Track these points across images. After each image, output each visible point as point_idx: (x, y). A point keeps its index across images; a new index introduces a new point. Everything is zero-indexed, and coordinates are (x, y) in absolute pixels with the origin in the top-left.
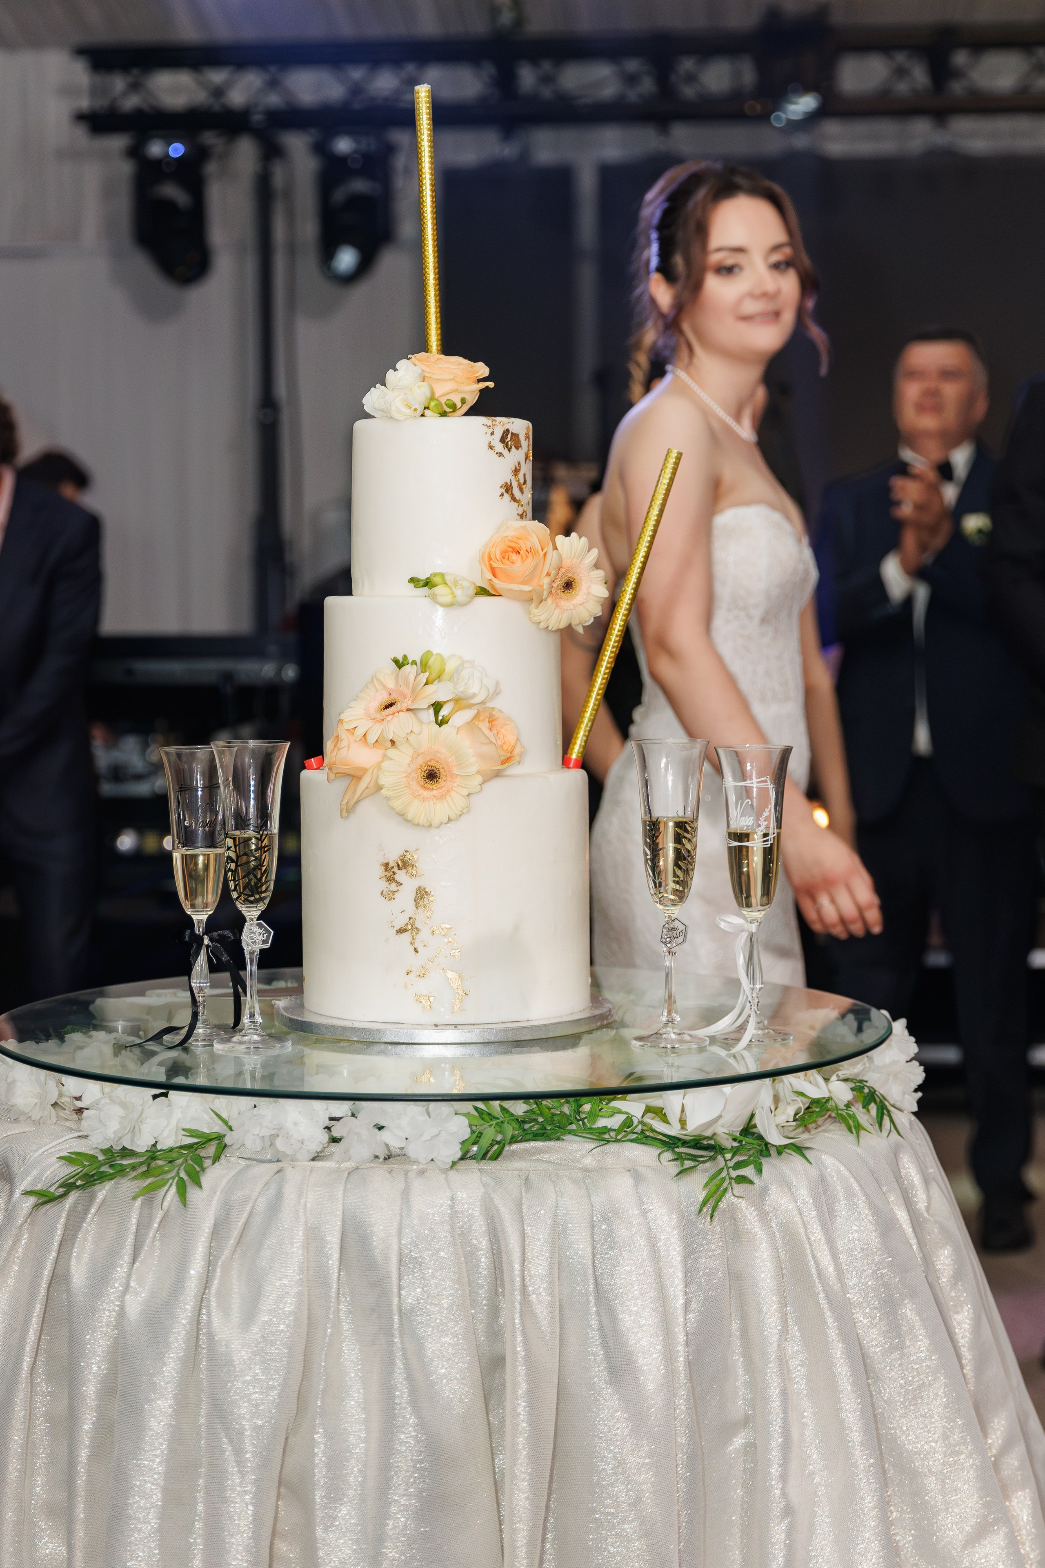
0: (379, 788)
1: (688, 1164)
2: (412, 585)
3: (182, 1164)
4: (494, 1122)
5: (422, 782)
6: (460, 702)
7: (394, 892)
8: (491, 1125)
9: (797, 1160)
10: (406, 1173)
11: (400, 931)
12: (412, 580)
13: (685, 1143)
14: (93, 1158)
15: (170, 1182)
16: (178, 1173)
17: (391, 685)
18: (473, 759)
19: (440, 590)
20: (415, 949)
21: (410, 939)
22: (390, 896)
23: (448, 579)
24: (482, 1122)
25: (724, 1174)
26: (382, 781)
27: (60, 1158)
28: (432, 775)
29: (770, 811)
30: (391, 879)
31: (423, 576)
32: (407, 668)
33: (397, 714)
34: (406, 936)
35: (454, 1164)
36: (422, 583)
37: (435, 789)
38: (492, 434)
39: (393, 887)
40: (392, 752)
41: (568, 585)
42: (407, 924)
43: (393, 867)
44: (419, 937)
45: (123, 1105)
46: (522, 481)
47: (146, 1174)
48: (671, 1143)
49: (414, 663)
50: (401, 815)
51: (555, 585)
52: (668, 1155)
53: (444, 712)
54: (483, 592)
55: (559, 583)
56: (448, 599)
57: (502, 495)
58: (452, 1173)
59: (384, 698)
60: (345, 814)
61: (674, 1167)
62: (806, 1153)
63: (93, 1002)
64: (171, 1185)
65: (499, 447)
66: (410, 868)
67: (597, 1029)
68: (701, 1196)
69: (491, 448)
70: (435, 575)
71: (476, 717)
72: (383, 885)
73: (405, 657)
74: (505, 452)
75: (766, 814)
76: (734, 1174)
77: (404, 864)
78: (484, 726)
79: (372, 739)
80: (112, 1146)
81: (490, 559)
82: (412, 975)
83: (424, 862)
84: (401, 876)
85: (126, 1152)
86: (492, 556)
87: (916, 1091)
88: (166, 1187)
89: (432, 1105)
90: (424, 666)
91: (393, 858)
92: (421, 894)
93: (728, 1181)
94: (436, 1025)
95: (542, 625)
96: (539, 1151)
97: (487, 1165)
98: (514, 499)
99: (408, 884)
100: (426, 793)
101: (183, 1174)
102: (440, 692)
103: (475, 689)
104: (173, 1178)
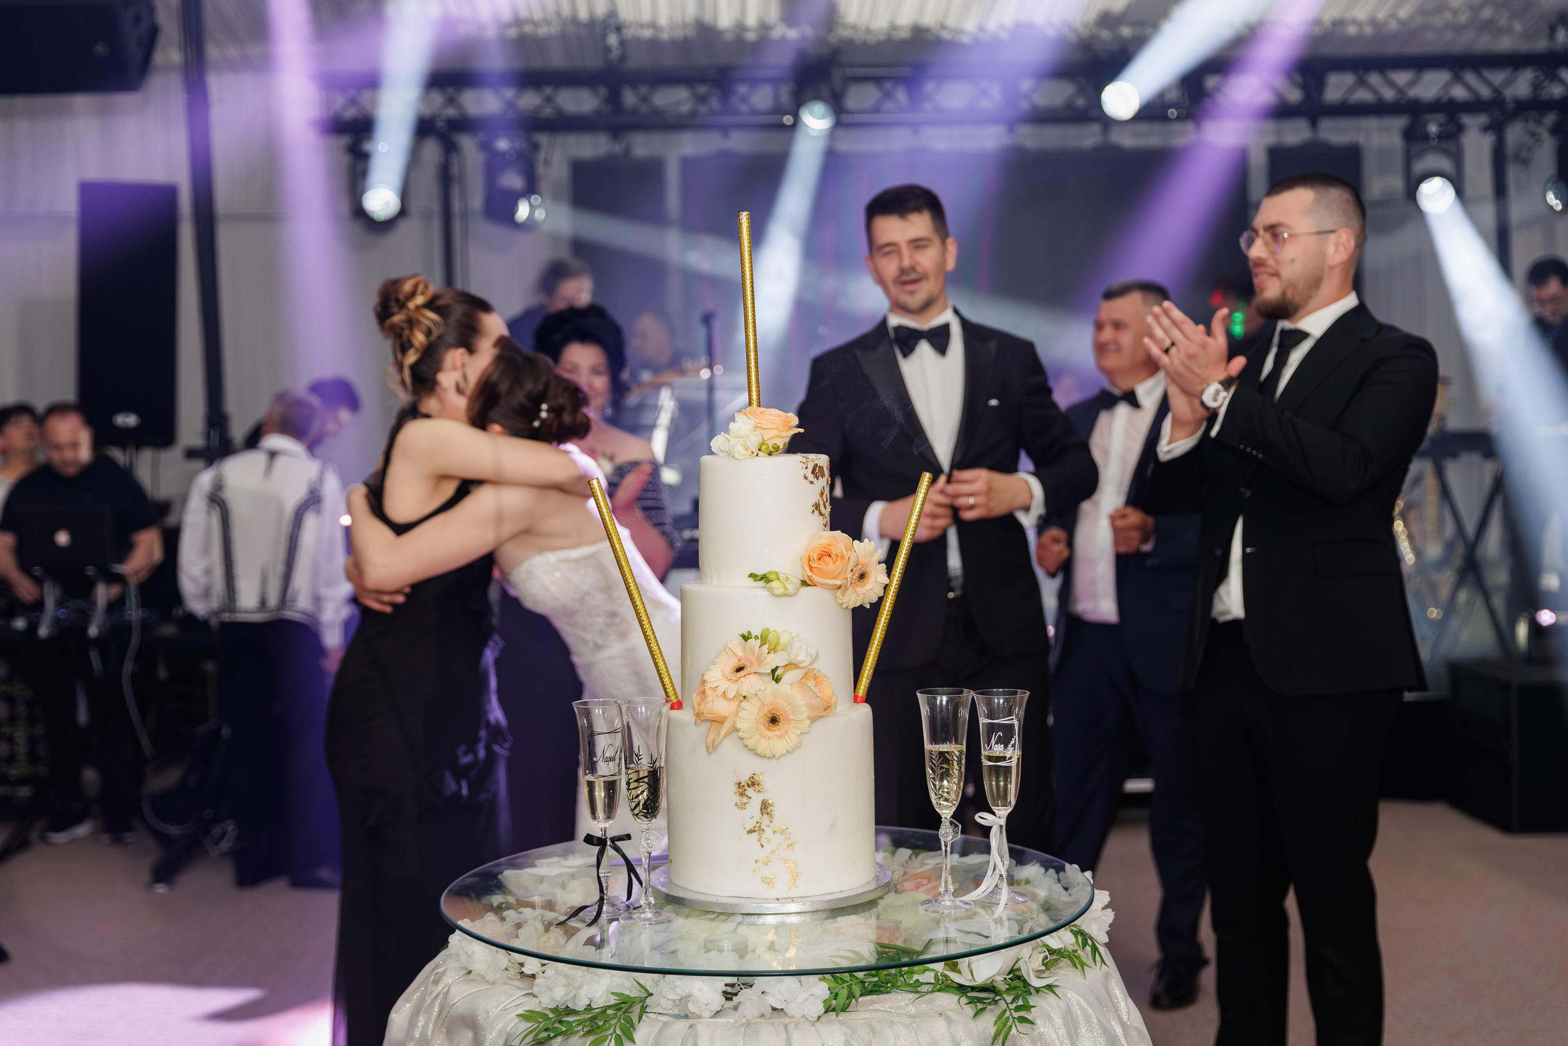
0: (737, 730)
1: (980, 1006)
2: (751, 580)
3: (616, 1024)
4: (845, 985)
5: (767, 725)
6: (791, 665)
7: (745, 804)
8: (843, 988)
9: (1051, 998)
10: (786, 1027)
11: (750, 832)
12: (751, 575)
13: (973, 989)
14: (544, 1016)
15: (610, 1037)
16: (615, 1031)
17: (740, 653)
18: (805, 709)
19: (775, 584)
20: (762, 844)
21: (758, 837)
22: (742, 806)
23: (781, 576)
24: (836, 985)
25: (1008, 1014)
26: (739, 725)
27: (518, 1015)
28: (774, 720)
29: (1015, 740)
30: (742, 794)
31: (760, 572)
32: (752, 641)
33: (747, 676)
34: (755, 835)
35: (819, 1017)
36: (759, 578)
37: (777, 731)
38: (806, 468)
39: (745, 800)
40: (744, 704)
41: (862, 576)
42: (755, 827)
43: (744, 786)
44: (764, 836)
45: (566, 976)
46: (825, 500)
47: (589, 1033)
48: (962, 989)
49: (756, 637)
50: (752, 750)
51: (854, 577)
52: (964, 1000)
53: (778, 672)
54: (804, 583)
55: (857, 575)
56: (781, 591)
57: (813, 512)
58: (818, 1024)
59: (735, 663)
60: (711, 750)
61: (970, 1011)
62: (1055, 989)
63: (501, 873)
64: (611, 1040)
65: (811, 477)
66: (756, 786)
67: (886, 894)
68: (993, 1030)
69: (806, 478)
70: (770, 573)
71: (805, 676)
72: (737, 798)
73: (749, 633)
74: (815, 480)
75: (1012, 742)
76: (1016, 1015)
77: (753, 783)
78: (811, 683)
79: (731, 694)
80: (558, 1006)
81: (810, 560)
82: (759, 864)
83: (767, 782)
84: (750, 792)
85: (569, 1011)
86: (811, 559)
88: (607, 1042)
89: (803, 978)
90: (764, 639)
91: (744, 779)
92: (765, 806)
93: (1011, 1020)
94: (778, 899)
95: (844, 606)
96: (873, 1003)
97: (843, 1016)
98: (821, 514)
99: (756, 798)
100: (769, 734)
101: (618, 1031)
102: (776, 660)
103: (802, 657)
104: (612, 1034)
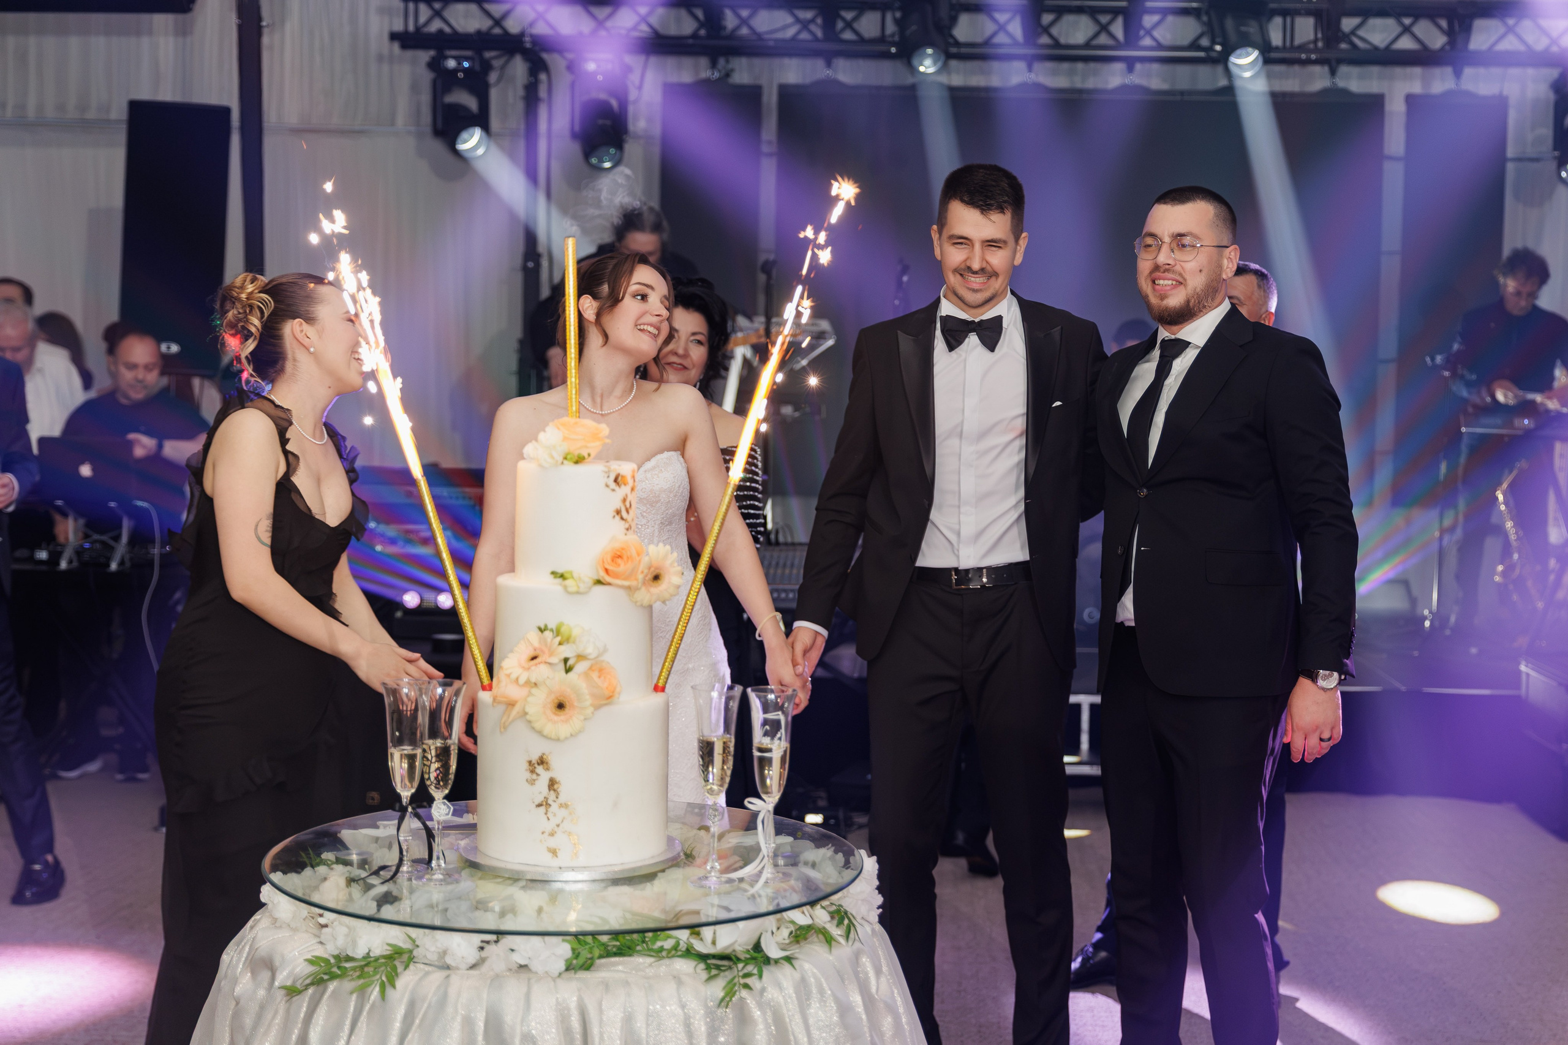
0: (526, 714)
1: (714, 972)
2: (552, 576)
3: (383, 971)
4: (587, 947)
5: (554, 710)
6: (581, 657)
7: (534, 780)
8: (585, 949)
9: (787, 967)
10: (529, 979)
11: (540, 805)
12: (553, 573)
13: (714, 957)
14: (327, 961)
15: (376, 982)
16: (381, 977)
17: (536, 644)
18: (588, 697)
19: (569, 582)
20: (548, 818)
21: (545, 811)
22: (532, 782)
23: (575, 575)
24: (580, 946)
25: (736, 980)
26: (527, 710)
27: (306, 960)
28: (561, 706)
29: (781, 734)
30: (533, 772)
31: (560, 571)
32: (547, 634)
33: (538, 665)
34: (542, 809)
35: (560, 974)
36: (559, 575)
37: (562, 716)
38: (608, 477)
39: (534, 776)
40: (534, 691)
41: (656, 578)
42: (542, 802)
43: (534, 764)
44: (551, 810)
45: (348, 927)
46: (628, 506)
47: (359, 977)
48: (703, 957)
49: (552, 630)
50: (540, 733)
51: (647, 578)
52: (702, 966)
53: (570, 663)
54: (599, 582)
55: (650, 576)
56: (573, 589)
57: (614, 517)
58: (559, 981)
59: (532, 654)
60: (502, 730)
61: (704, 975)
62: (794, 962)
63: (340, 832)
64: (376, 984)
65: (613, 485)
66: (545, 764)
67: (668, 868)
68: (721, 994)
69: (607, 486)
70: (567, 572)
71: (591, 668)
72: (528, 775)
73: (546, 626)
74: (617, 488)
75: (778, 735)
76: (742, 981)
77: (542, 762)
78: (595, 675)
79: (522, 681)
80: (340, 953)
81: (603, 562)
82: (546, 835)
83: (553, 761)
84: (540, 769)
85: (349, 959)
86: (605, 560)
87: (878, 908)
88: (373, 986)
89: (547, 938)
90: (557, 632)
91: (535, 758)
92: (552, 784)
93: (738, 985)
94: (560, 868)
95: (638, 604)
96: (618, 964)
97: (583, 974)
98: (622, 518)
99: (544, 776)
100: (556, 718)
101: (384, 978)
102: (566, 651)
103: (590, 650)
104: (378, 980)
